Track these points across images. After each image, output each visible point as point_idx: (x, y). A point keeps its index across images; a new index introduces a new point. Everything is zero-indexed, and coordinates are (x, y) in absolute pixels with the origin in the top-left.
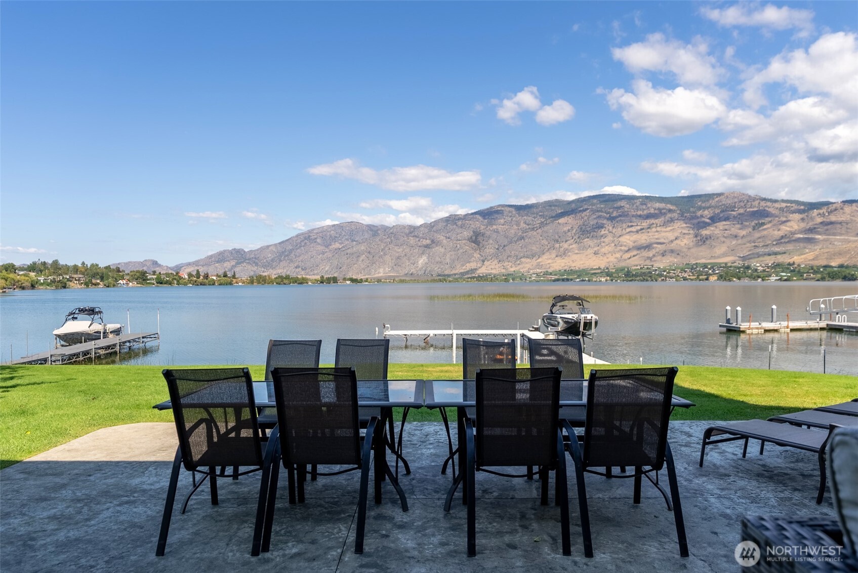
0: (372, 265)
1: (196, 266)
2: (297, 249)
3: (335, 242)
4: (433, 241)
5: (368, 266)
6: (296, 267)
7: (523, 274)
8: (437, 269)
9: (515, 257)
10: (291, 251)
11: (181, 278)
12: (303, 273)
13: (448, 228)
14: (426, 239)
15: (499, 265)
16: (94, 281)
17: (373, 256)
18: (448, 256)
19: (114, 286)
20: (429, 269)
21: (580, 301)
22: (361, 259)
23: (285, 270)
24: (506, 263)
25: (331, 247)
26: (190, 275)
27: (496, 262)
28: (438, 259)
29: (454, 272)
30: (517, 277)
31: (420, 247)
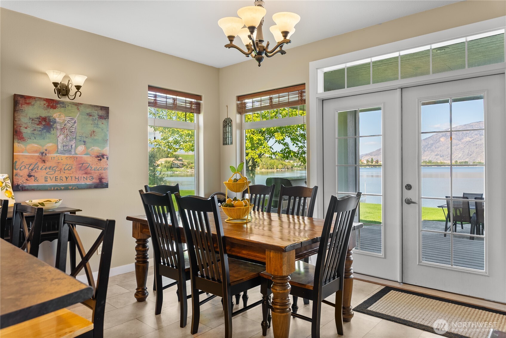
1: (371, 156)
2: (436, 143)
3: (466, 137)
6: (436, 155)
10: (432, 145)
11: (362, 163)
12: (441, 159)
23: (428, 157)
25: (463, 140)
26: (368, 161)
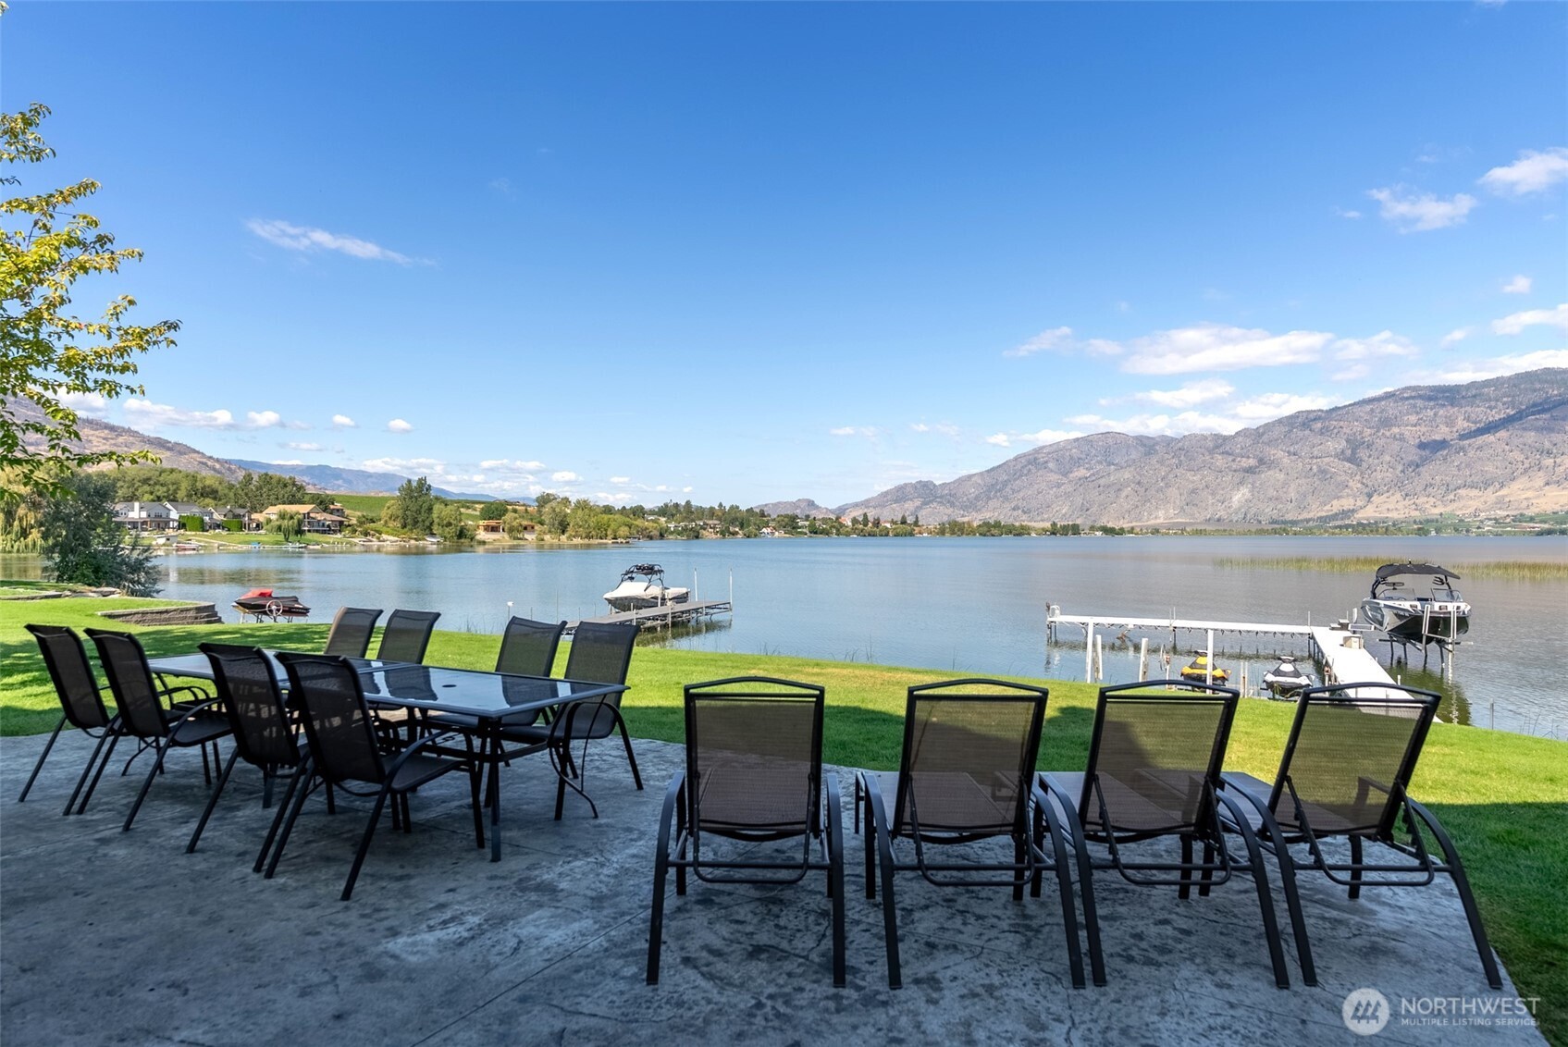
0: (1143, 505)
1: (863, 507)
2: (1015, 480)
3: (1079, 467)
4: (1261, 461)
5: (1137, 507)
6: (1014, 509)
7: (1461, 521)
8: (1269, 511)
9: (1444, 488)
10: (1005, 484)
11: (842, 525)
12: (1024, 517)
13: (1293, 436)
14: (1248, 457)
15: (1407, 502)
16: (731, 529)
17: (1146, 490)
18: (1293, 486)
19: (756, 536)
20: (1253, 511)
21: (1443, 577)
22: (1124, 494)
23: (996, 514)
24: (1422, 500)
25: (1071, 475)
26: (855, 521)
27: (1398, 496)
28: (1272, 493)
29: (1305, 515)
30: (1447, 526)
31: (1235, 471)
